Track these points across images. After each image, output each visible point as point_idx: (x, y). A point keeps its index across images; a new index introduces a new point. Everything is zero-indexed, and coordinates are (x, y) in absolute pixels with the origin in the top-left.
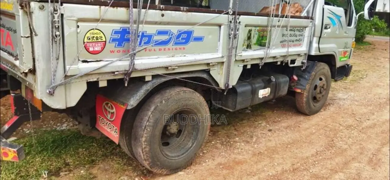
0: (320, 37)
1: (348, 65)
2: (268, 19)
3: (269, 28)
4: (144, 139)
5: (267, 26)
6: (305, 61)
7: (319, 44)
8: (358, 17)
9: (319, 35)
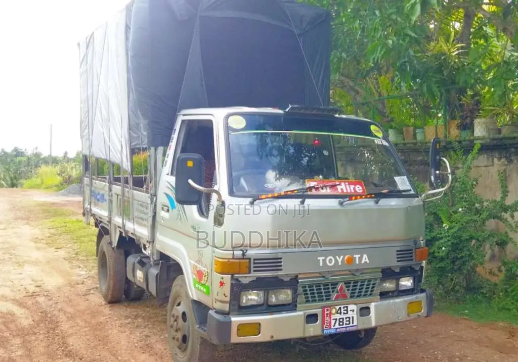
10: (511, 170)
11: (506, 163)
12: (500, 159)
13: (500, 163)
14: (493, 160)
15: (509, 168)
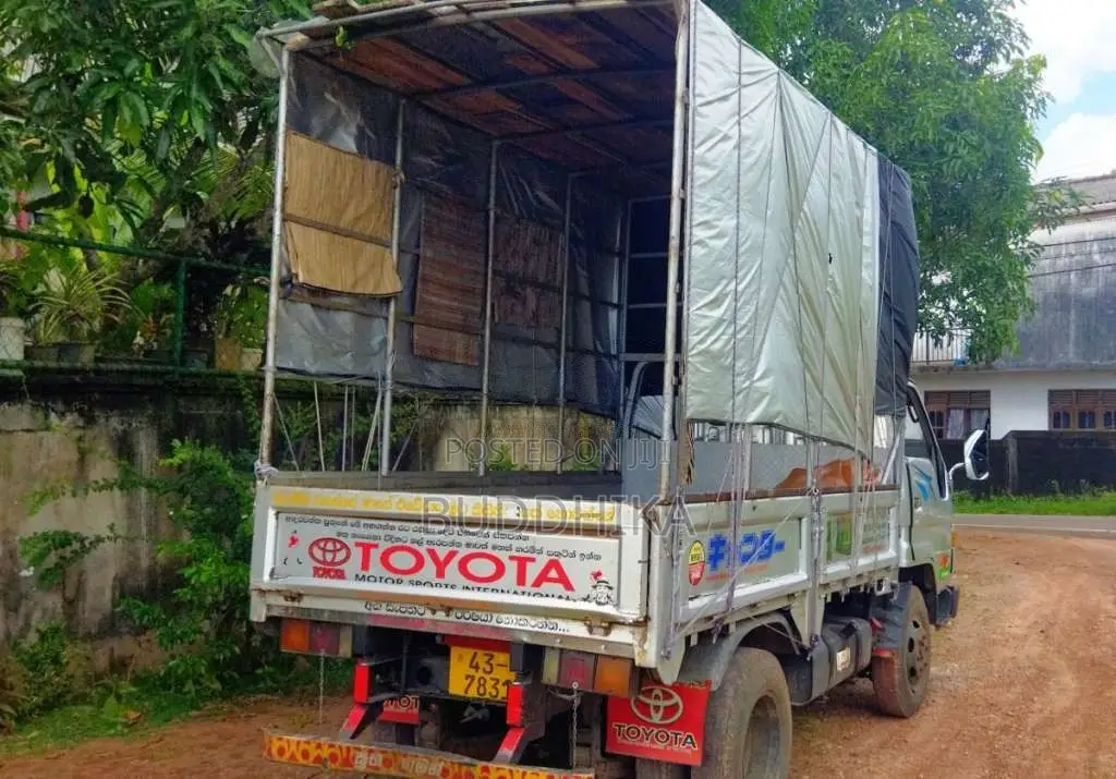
0: (911, 527)
1: (952, 588)
2: (851, 498)
3: (854, 515)
4: (726, 757)
5: (850, 512)
6: (896, 582)
7: (910, 541)
8: (953, 476)
9: (909, 523)
10: (95, 438)
11: (81, 423)
12: (62, 415)
13: (64, 424)
14: (47, 416)
15: (90, 433)
